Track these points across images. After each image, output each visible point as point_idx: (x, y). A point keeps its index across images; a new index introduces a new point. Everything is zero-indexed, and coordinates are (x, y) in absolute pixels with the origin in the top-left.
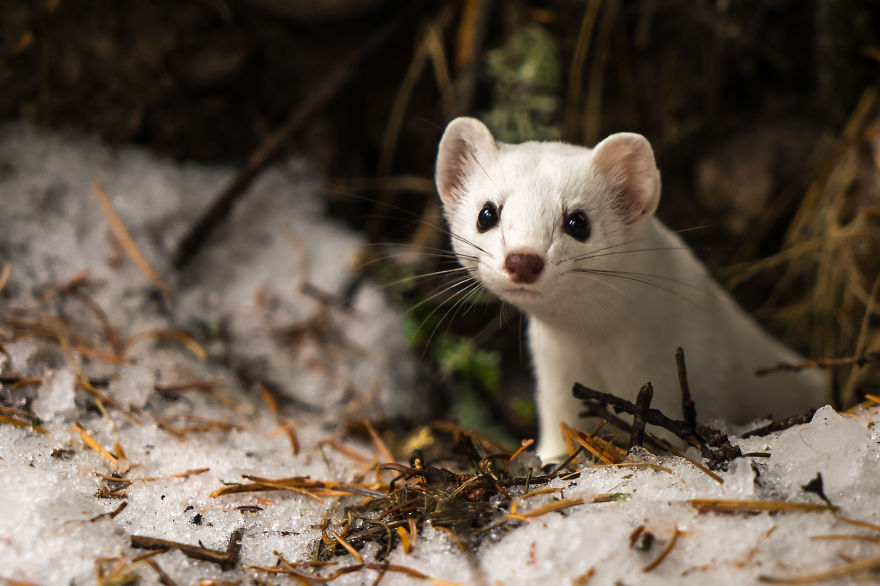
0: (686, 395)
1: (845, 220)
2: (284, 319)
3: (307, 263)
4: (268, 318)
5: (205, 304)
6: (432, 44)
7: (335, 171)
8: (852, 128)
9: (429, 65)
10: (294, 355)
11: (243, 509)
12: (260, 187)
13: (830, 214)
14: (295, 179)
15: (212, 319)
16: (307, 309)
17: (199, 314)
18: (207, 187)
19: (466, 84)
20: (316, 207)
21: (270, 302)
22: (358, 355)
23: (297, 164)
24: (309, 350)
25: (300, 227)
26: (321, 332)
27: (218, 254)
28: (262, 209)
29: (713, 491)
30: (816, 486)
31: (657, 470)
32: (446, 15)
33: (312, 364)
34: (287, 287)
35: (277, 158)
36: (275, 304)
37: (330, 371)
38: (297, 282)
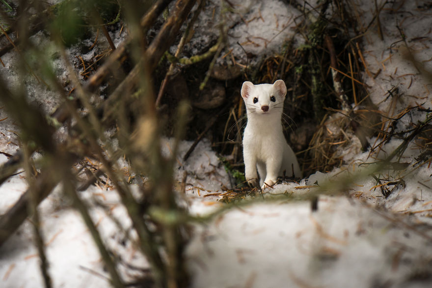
0: (293, 173)
1: (321, 142)
2: (207, 171)
3: (210, 160)
4: (204, 171)
5: (191, 168)
6: (233, 112)
7: (213, 141)
8: (321, 124)
9: (232, 115)
10: (210, 178)
11: (210, 199)
12: (198, 146)
13: (318, 141)
14: (205, 143)
15: (193, 171)
16: (211, 169)
18: (188, 145)
19: (240, 120)
20: (210, 149)
22: (223, 177)
23: (205, 140)
24: (213, 176)
25: (207, 152)
26: (214, 173)
27: (191, 158)
28: (199, 150)
29: (298, 186)
30: (316, 183)
31: (288, 184)
32: (235, 106)
33: (213, 179)
34: (207, 165)
35: (201, 139)
36: (204, 168)
37: (217, 180)
38: (208, 164)
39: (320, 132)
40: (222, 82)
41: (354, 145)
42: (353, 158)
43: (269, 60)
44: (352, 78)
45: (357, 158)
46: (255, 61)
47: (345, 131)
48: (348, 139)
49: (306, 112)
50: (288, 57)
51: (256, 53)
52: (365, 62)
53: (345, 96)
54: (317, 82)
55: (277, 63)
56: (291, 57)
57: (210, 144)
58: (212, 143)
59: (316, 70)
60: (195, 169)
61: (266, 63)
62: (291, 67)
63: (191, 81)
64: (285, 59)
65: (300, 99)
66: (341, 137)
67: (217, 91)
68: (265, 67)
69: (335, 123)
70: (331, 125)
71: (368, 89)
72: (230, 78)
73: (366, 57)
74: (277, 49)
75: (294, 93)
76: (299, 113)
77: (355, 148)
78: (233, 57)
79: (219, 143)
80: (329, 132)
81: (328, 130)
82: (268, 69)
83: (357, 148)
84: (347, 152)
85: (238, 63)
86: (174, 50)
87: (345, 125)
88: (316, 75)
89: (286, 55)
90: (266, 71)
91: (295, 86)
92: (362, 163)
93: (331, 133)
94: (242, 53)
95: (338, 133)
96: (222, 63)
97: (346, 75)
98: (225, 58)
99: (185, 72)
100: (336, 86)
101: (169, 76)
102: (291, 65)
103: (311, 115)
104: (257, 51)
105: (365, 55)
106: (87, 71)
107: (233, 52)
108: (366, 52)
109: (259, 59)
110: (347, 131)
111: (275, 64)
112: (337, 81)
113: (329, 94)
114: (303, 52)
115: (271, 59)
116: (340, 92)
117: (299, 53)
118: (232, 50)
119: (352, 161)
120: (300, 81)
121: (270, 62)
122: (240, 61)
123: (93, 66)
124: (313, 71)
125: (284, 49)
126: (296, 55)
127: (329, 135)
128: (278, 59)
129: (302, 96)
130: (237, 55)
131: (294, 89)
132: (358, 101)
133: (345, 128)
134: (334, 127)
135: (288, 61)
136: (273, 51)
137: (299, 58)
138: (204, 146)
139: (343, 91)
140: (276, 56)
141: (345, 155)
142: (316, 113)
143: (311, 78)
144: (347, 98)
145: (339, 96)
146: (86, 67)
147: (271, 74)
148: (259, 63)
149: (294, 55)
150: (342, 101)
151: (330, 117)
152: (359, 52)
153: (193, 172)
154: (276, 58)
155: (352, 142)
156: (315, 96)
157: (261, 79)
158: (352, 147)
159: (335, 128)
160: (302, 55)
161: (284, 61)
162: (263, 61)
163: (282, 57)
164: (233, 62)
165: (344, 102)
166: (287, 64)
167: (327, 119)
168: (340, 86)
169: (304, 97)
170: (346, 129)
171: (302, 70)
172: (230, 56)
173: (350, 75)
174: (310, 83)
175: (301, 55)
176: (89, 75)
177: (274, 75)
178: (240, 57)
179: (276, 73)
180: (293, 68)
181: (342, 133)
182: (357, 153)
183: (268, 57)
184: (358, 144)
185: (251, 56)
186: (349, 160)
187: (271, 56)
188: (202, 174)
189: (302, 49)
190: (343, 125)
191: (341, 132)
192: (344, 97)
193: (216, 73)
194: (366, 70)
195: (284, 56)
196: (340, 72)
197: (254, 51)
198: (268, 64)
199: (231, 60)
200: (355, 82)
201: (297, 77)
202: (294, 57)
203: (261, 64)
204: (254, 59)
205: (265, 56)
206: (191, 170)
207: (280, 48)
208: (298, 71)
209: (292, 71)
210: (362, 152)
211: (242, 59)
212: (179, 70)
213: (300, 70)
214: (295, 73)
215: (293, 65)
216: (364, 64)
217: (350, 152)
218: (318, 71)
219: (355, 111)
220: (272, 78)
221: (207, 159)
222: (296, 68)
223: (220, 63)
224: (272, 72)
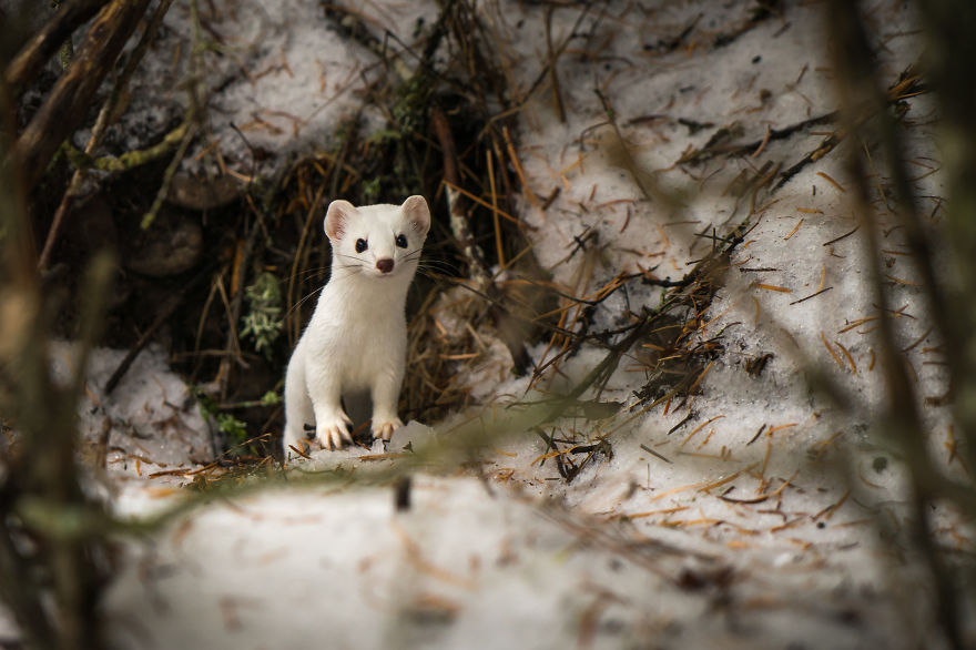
1: (421, 352)
2: (157, 418)
3: (164, 393)
4: (150, 418)
5: (121, 411)
6: (219, 284)
7: (173, 350)
8: (422, 310)
9: (218, 291)
10: (164, 434)
11: (164, 483)
12: (138, 360)
14: (153, 353)
15: (125, 418)
16: (167, 413)
17: (119, 415)
18: (116, 359)
19: (236, 302)
20: (166, 367)
21: (150, 411)
22: (195, 433)
23: (155, 347)
24: (171, 431)
25: (159, 376)
26: (174, 422)
27: (122, 389)
28: (140, 369)
29: (367, 453)
30: (409, 447)
32: (225, 270)
33: (172, 437)
34: (157, 404)
35: (145, 345)
36: (152, 412)
37: (182, 440)
38: (162, 401)
39: (419, 328)
40: (193, 214)
41: (496, 362)
42: (493, 391)
43: (303, 165)
44: (494, 208)
45: (502, 391)
46: (272, 166)
47: (476, 328)
48: (483, 346)
50: (347, 159)
51: (274, 149)
52: (524, 172)
53: (478, 248)
55: (321, 170)
56: (353, 159)
57: (166, 356)
58: (171, 354)
59: (410, 187)
60: (130, 414)
62: (354, 181)
63: (124, 211)
64: (340, 164)
66: (466, 343)
68: (294, 180)
69: (453, 309)
70: (446, 314)
71: (530, 233)
72: (213, 204)
73: (526, 160)
74: (322, 140)
77: (498, 367)
78: (219, 157)
79: (185, 354)
80: (440, 332)
81: (439, 325)
82: (302, 184)
83: (503, 368)
84: (481, 376)
85: (233, 170)
86: (84, 139)
87: (476, 315)
89: (343, 155)
90: (297, 189)
92: (514, 401)
93: (444, 332)
94: (241, 148)
95: (460, 333)
96: (195, 170)
97: (479, 200)
98: (202, 160)
100: (457, 226)
101: (72, 199)
102: (353, 177)
104: (275, 145)
105: (523, 155)
107: (221, 145)
108: (526, 149)
109: (281, 163)
110: (481, 328)
111: (316, 174)
112: (459, 215)
114: (382, 146)
115: (309, 163)
116: (465, 239)
117: (373, 150)
118: (219, 141)
119: (491, 398)
121: (306, 169)
122: (237, 166)
124: (405, 192)
125: (338, 140)
126: (365, 153)
127: (439, 336)
128: (324, 163)
130: (231, 153)
132: (506, 260)
133: (476, 321)
134: (452, 317)
135: (348, 168)
136: (313, 145)
137: (373, 161)
138: (151, 362)
139: (471, 236)
140: (319, 157)
141: (476, 383)
144: (481, 254)
145: (464, 248)
147: (307, 197)
148: (281, 173)
149: (359, 153)
150: (470, 260)
151: (444, 296)
152: (510, 148)
153: (126, 422)
154: (319, 162)
155: (492, 353)
157: (285, 208)
158: (492, 367)
159: (454, 322)
160: (380, 155)
161: (338, 167)
162: (290, 166)
163: (333, 158)
164: (220, 169)
165: (474, 262)
166: (345, 173)
167: (437, 298)
168: (466, 226)
170: (479, 324)
171: (378, 189)
172: (213, 154)
173: (488, 200)
175: (376, 154)
177: (314, 197)
178: (236, 157)
179: (318, 195)
180: (359, 182)
181: (468, 333)
182: (503, 380)
183: (301, 158)
184: (505, 359)
185: (263, 155)
186: (485, 396)
187: (308, 156)
188: (146, 424)
189: (379, 141)
190: (471, 314)
191: (467, 330)
192: (474, 252)
193: (181, 194)
194: (524, 189)
195: (338, 157)
196: (466, 193)
197: (268, 144)
198: (300, 173)
199: (215, 163)
200: (501, 218)
202: (361, 159)
203: (285, 174)
204: (269, 161)
205: (294, 155)
206: (121, 417)
207: (328, 138)
208: (369, 190)
209: (355, 190)
210: (513, 377)
211: (242, 161)
212: (96, 185)
213: (374, 188)
214: (363, 195)
215: (358, 177)
216: (521, 175)
217: (486, 378)
218: (416, 191)
219: (500, 282)
220: (310, 205)
221: (159, 390)
222: (364, 182)
223: (189, 171)
224: (309, 193)
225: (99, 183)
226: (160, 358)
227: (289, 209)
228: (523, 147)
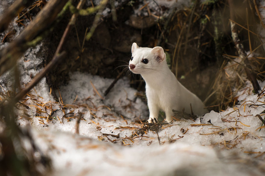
1: (221, 83)
2: (124, 104)
3: (127, 95)
4: (121, 104)
5: (110, 102)
10: (126, 111)
12: (118, 82)
14: (124, 80)
15: (112, 104)
16: (128, 103)
18: (110, 82)
20: (129, 86)
21: (121, 101)
22: (137, 110)
23: (125, 78)
24: (128, 109)
25: (126, 89)
27: (112, 93)
28: (119, 85)
33: (129, 112)
34: (124, 99)
35: (121, 77)
36: (122, 102)
37: (132, 113)
38: (126, 98)
39: (220, 76)
40: (138, 30)
41: (248, 88)
42: (245, 99)
43: (179, 12)
44: (248, 30)
45: (248, 99)
46: (167, 13)
47: (240, 75)
48: (243, 82)
49: (210, 57)
50: (196, 11)
51: (169, 7)
52: (260, 16)
53: (241, 45)
54: (218, 32)
55: (186, 15)
56: (198, 10)
57: (129, 81)
58: (131, 80)
59: (218, 21)
60: (113, 103)
61: (177, 14)
62: (198, 19)
63: (113, 29)
64: (193, 12)
65: (205, 46)
66: (237, 80)
67: (135, 37)
68: (176, 18)
69: (232, 68)
70: (229, 69)
71: (262, 39)
72: (145, 26)
73: (262, 11)
74: (186, 3)
75: (199, 41)
76: (204, 58)
77: (248, 89)
78: (148, 9)
79: (136, 81)
80: (227, 76)
81: (226, 73)
82: (178, 20)
83: (250, 90)
84: (242, 92)
85: (153, 14)
86: (98, 2)
87: (241, 70)
88: (218, 26)
89: (194, 9)
90: (177, 21)
91: (200, 35)
92: (253, 104)
93: (229, 76)
94: (156, 7)
95: (235, 77)
96: (139, 14)
97: (243, 27)
98: (142, 10)
99: (106, 21)
100: (234, 36)
102: (198, 17)
103: (214, 60)
104: (169, 5)
105: (261, 10)
106: (20, 19)
107: (149, 5)
108: (262, 7)
109: (171, 12)
110: (243, 75)
111: (184, 16)
112: (235, 32)
113: (229, 43)
114: (208, 6)
115: (182, 12)
116: (236, 42)
117: (205, 7)
118: (148, 4)
119: (244, 102)
120: (204, 31)
121: (180, 14)
122: (155, 13)
123: (27, 14)
124: (216, 23)
125: (193, 3)
126: (202, 8)
127: (227, 78)
128: (187, 12)
129: (207, 43)
130: (153, 8)
131: (199, 38)
132: (253, 49)
133: (241, 72)
134: (232, 70)
135: (196, 14)
136: (183, 5)
137: (205, 11)
138: (123, 83)
139: (239, 40)
140: (185, 9)
141: (240, 95)
142: (217, 58)
143: (214, 29)
144: (242, 47)
145: (236, 45)
146: (20, 15)
147: (180, 24)
148: (171, 15)
149: (200, 9)
150: (238, 49)
151: (229, 63)
152: (256, 7)
153: (112, 106)
154: (185, 11)
155: (247, 84)
156: (217, 44)
157: (172, 28)
158: (246, 89)
159: (232, 72)
160: (208, 9)
161: (192, 14)
162: (174, 13)
163: (190, 10)
164: (148, 14)
165: (240, 50)
166: (194, 16)
167: (226, 64)
168: (237, 36)
169: (208, 44)
170: (242, 73)
171: (206, 22)
172: (146, 8)
173: (246, 27)
174: (213, 33)
175: (206, 9)
176: (22, 22)
177: (183, 24)
178: (155, 9)
179: (185, 24)
180: (199, 19)
181: (238, 77)
182: (249, 94)
183: (178, 10)
184: (251, 86)
185: (165, 8)
186: (242, 101)
187: (181, 9)
188: (119, 107)
189: (207, 4)
190: (239, 70)
191: (237, 75)
192: (240, 46)
193: (134, 23)
194: (261, 22)
195: (193, 10)
196: (237, 24)
197: (167, 5)
198: (178, 15)
199: (147, 11)
200: (250, 32)
201: (202, 27)
202: (201, 11)
203: (172, 16)
204: (167, 11)
205: (176, 9)
206: (110, 104)
207: (189, 2)
208: (203, 22)
209: (198, 22)
210: (253, 94)
211: (156, 11)
212: (102, 19)
213: (205, 21)
214: (201, 24)
215: (199, 17)
216: (260, 17)
217: (244, 93)
218: (220, 23)
219: (250, 58)
220: (182, 28)
221: (125, 94)
222: (201, 19)
223: (137, 14)
224: (181, 23)
225: (103, 18)
226: (127, 82)
227: (174, 29)
228: (261, 7)
